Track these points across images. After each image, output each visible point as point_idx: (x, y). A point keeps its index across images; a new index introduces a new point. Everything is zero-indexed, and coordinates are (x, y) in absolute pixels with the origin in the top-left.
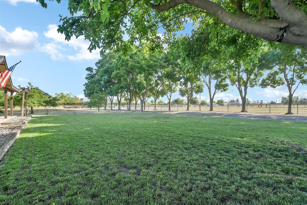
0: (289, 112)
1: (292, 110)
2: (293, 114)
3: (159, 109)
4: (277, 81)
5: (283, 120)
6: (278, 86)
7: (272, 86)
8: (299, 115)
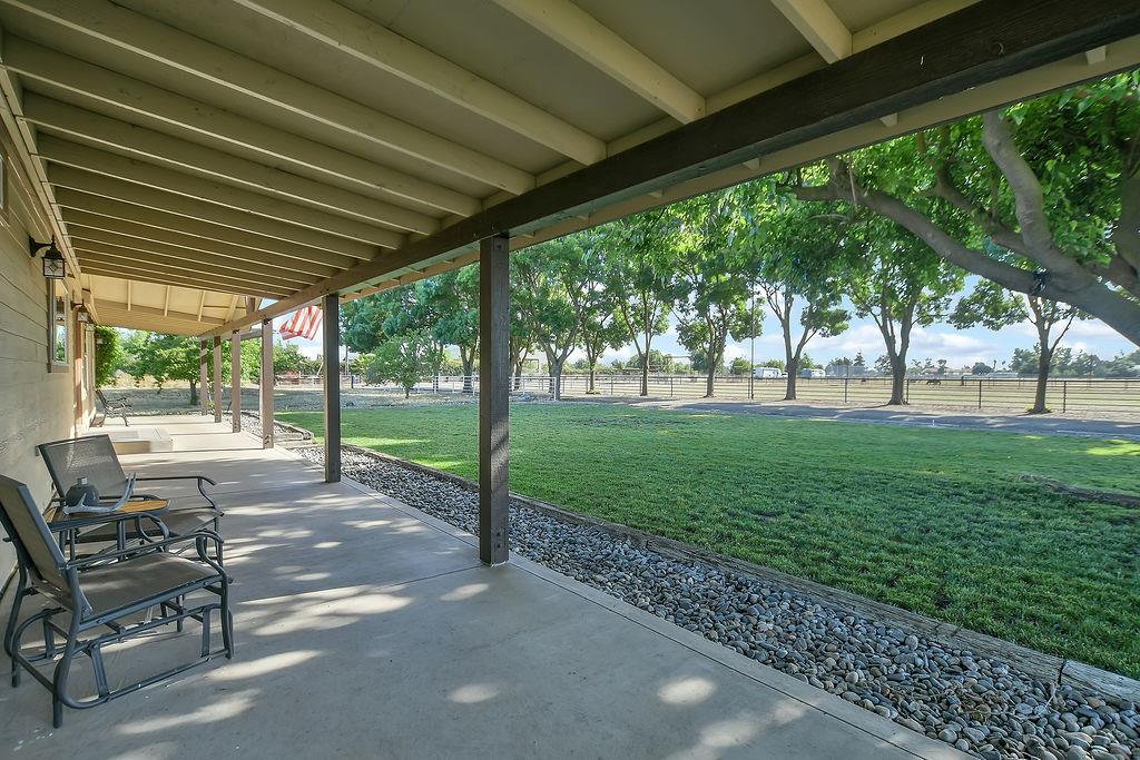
0: (1040, 407)
1: (1046, 400)
2: (1049, 412)
3: (603, 389)
4: (1006, 310)
5: (1020, 432)
6: (1007, 322)
7: (988, 323)
8: (1068, 416)
